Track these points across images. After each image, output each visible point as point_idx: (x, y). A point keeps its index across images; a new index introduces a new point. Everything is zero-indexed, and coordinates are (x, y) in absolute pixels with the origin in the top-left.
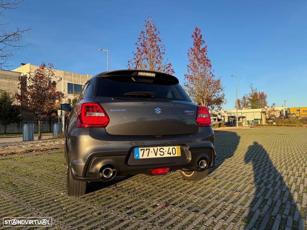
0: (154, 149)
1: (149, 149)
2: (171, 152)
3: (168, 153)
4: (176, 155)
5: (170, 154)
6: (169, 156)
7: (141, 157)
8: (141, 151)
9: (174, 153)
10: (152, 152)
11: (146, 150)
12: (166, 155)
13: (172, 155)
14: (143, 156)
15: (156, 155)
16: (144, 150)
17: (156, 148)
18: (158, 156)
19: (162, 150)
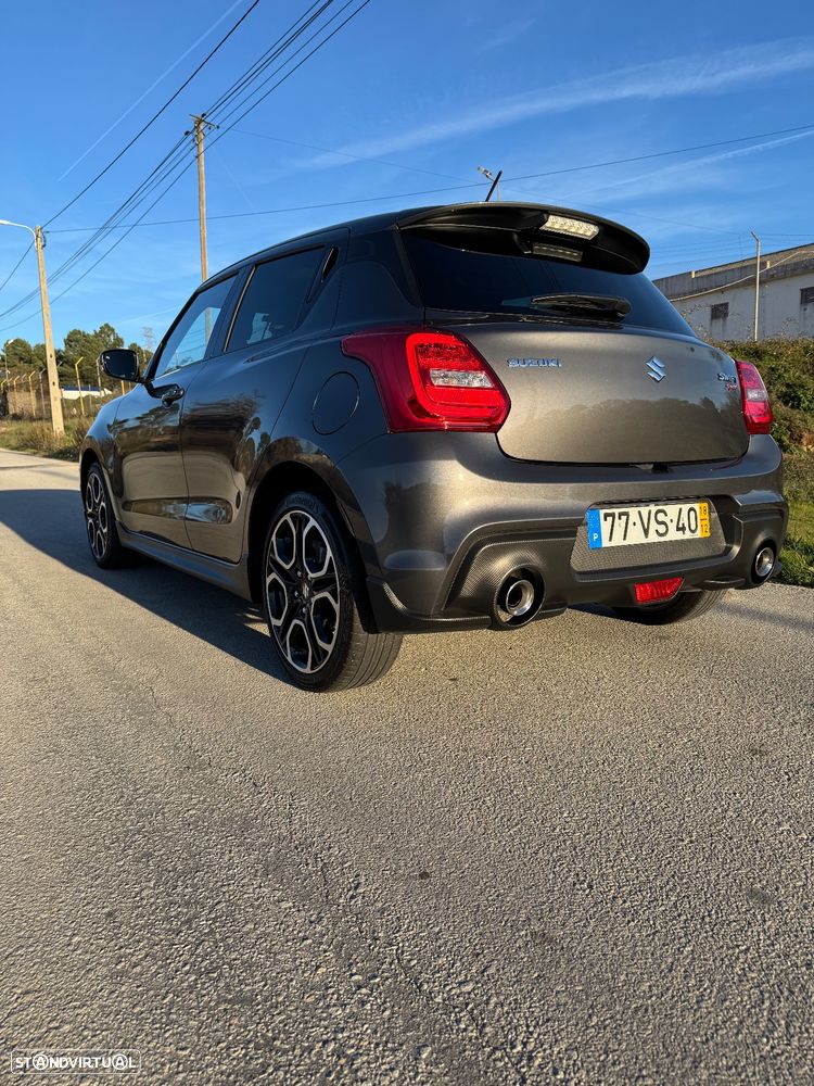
0: (639, 512)
1: (627, 514)
2: (686, 525)
3: (678, 529)
4: (698, 534)
5: (683, 529)
6: (679, 536)
7: (606, 543)
8: (606, 520)
9: (693, 528)
10: (634, 524)
11: (620, 515)
12: (674, 535)
13: (688, 535)
14: (611, 539)
15: (646, 532)
16: (613, 515)
17: (644, 510)
18: (653, 538)
19: (661, 517)
